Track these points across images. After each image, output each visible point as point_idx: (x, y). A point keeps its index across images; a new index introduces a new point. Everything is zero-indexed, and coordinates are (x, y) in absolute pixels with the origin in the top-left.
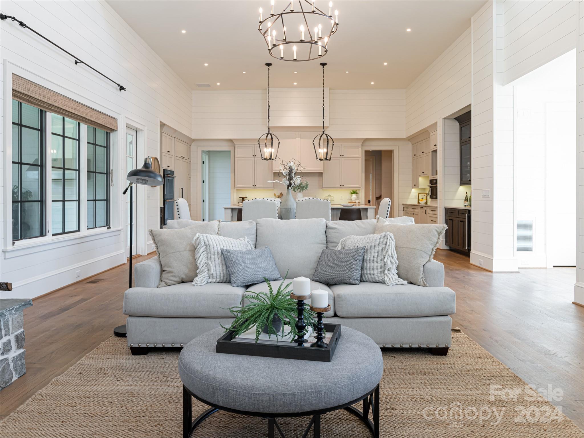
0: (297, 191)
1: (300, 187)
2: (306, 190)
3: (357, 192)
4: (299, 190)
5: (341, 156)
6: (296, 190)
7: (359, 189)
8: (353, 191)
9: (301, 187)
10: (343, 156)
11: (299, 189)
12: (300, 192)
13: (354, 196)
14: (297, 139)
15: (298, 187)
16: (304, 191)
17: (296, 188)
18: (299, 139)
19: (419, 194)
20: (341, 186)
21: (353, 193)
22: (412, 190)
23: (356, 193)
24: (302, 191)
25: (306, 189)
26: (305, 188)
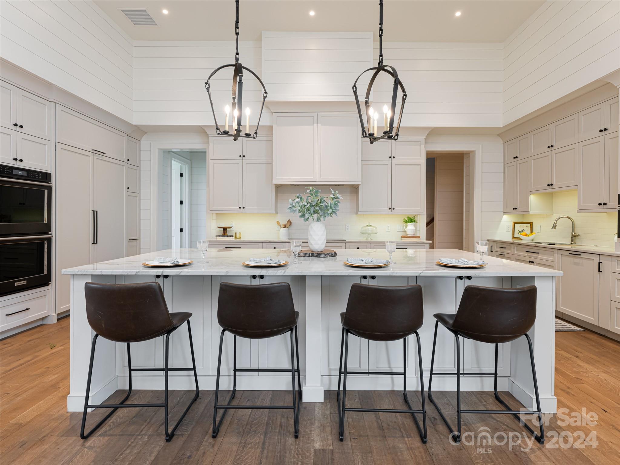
0: (311, 218)
1: (317, 208)
2: (333, 215)
3: (415, 219)
4: (316, 216)
5: (390, 157)
6: (307, 216)
7: (417, 215)
8: (409, 218)
9: (321, 209)
10: (394, 157)
11: (315, 212)
12: (318, 220)
13: (411, 227)
14: (315, 125)
15: (312, 210)
16: (328, 218)
17: (308, 210)
18: (319, 125)
19: (514, 223)
20: (390, 209)
21: (409, 222)
22: (502, 217)
23: (414, 222)
24: (322, 218)
25: (333, 212)
26: (330, 211)
